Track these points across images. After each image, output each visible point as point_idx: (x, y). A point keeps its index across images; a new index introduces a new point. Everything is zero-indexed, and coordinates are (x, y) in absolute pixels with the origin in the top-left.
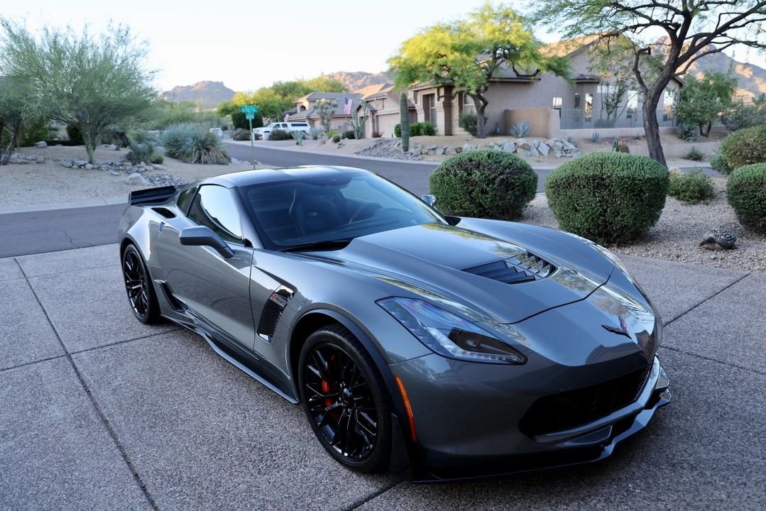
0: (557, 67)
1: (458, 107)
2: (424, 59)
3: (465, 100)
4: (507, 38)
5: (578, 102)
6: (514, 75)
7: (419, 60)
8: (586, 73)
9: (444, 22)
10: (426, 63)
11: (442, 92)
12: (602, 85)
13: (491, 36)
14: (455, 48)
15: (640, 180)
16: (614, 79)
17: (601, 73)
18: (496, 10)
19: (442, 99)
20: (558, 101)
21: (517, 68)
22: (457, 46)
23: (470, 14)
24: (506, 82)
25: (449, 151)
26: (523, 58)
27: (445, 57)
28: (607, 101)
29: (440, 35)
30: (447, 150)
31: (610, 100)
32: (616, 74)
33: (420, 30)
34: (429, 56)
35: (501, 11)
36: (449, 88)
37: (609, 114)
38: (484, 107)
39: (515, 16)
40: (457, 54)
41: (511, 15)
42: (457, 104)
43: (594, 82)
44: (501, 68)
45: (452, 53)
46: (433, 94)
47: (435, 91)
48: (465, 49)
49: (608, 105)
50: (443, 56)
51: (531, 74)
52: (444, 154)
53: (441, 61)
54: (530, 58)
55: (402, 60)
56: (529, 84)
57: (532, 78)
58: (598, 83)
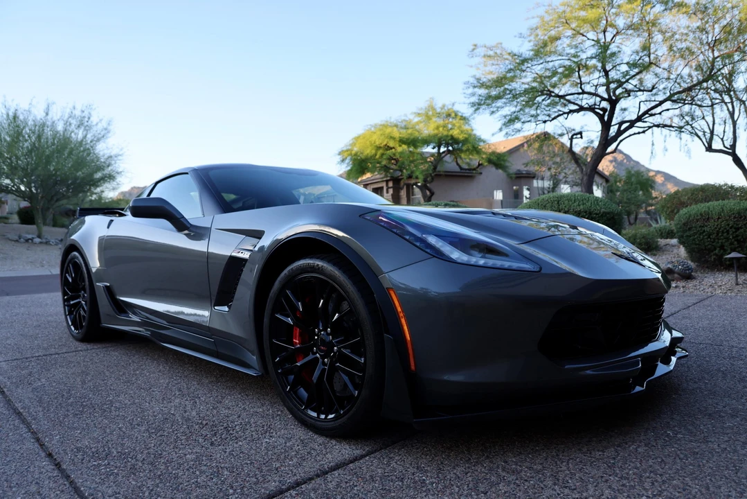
0: (498, 161)
1: (406, 199)
2: (374, 152)
3: (413, 192)
4: (451, 133)
5: (518, 195)
6: (458, 169)
7: (369, 151)
8: (523, 168)
9: (392, 120)
10: (376, 155)
11: (391, 184)
12: (537, 179)
13: (436, 131)
14: (402, 141)
15: (596, 214)
16: (548, 174)
17: (537, 168)
18: (439, 110)
19: (391, 191)
20: (499, 195)
21: (460, 161)
22: (405, 140)
23: (415, 113)
24: (450, 176)
26: (466, 151)
27: (393, 150)
29: (388, 130)
31: (546, 192)
32: (549, 169)
33: (369, 127)
34: (379, 148)
35: (443, 111)
36: (396, 181)
38: (431, 197)
39: (456, 115)
40: (405, 147)
41: (453, 115)
42: (405, 196)
43: (530, 176)
44: (446, 162)
45: (400, 146)
46: (382, 188)
47: (384, 184)
48: (413, 142)
50: (391, 148)
51: (472, 168)
53: (389, 152)
54: (472, 151)
55: (353, 152)
56: (471, 176)
57: (474, 172)
58: (534, 177)
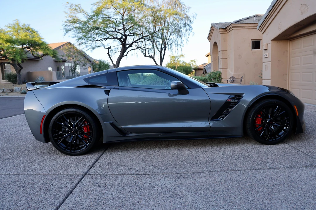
4: (34, 39)
5: (59, 69)
6: (33, 57)
8: (61, 58)
13: (25, 38)
14: (7, 41)
16: (72, 61)
17: (68, 58)
18: (22, 26)
20: (50, 69)
21: (34, 53)
24: (30, 60)
25: (6, 91)
28: (72, 69)
30: (4, 90)
31: (73, 68)
32: (73, 58)
35: (24, 27)
37: (73, 74)
38: (20, 70)
40: (9, 44)
41: (31, 30)
43: (64, 61)
45: (6, 43)
49: (72, 70)
51: (40, 56)
52: (3, 92)
54: (45, 49)
56: (38, 61)
57: (40, 58)
58: (65, 62)
